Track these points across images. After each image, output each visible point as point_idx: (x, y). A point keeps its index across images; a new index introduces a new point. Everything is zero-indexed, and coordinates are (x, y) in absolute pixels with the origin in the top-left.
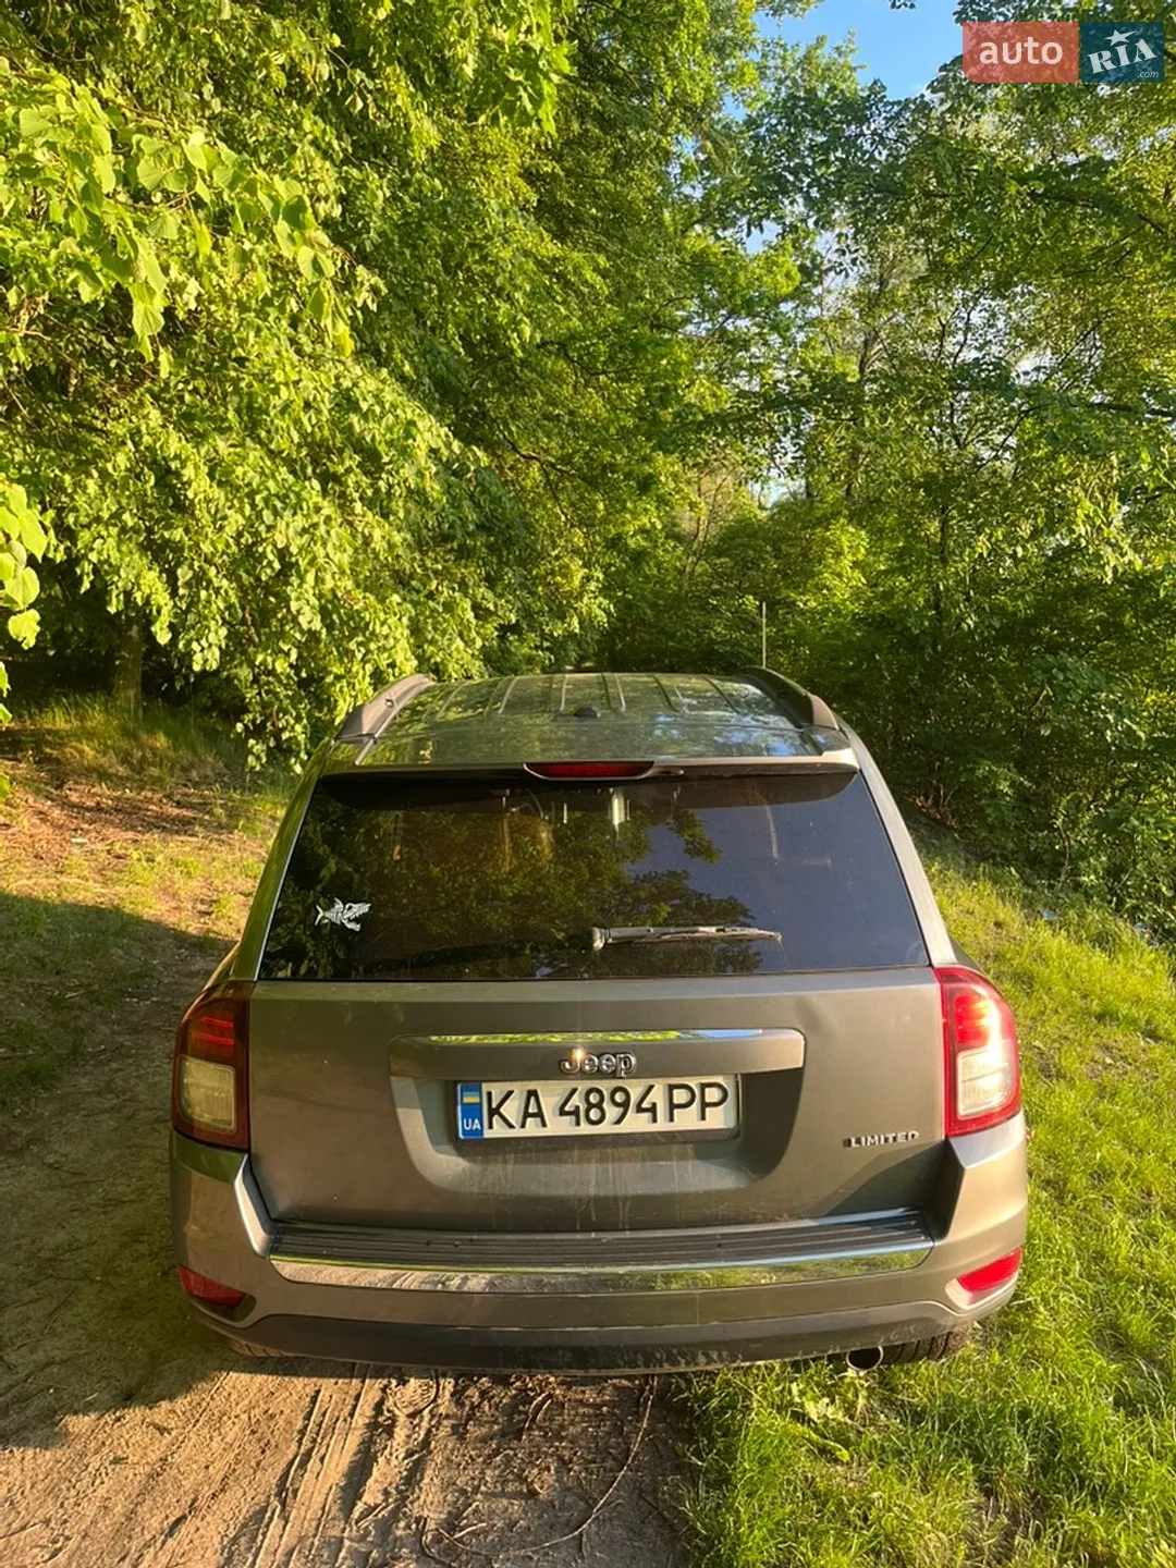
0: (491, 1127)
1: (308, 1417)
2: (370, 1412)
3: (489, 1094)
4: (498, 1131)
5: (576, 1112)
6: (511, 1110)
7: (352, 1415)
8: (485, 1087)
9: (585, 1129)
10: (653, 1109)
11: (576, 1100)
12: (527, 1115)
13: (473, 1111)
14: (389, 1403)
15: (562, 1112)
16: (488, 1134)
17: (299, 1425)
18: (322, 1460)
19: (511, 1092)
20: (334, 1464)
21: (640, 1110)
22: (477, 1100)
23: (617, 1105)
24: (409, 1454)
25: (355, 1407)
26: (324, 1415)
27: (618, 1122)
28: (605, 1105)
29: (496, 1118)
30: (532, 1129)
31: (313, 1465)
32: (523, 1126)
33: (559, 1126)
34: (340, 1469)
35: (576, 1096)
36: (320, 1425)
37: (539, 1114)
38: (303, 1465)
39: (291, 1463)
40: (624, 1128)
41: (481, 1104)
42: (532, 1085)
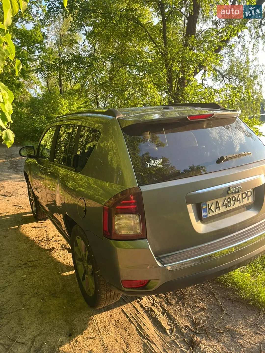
0: (209, 213)
1: (127, 317)
2: (142, 309)
3: (208, 204)
4: (211, 214)
5: (226, 205)
6: (213, 208)
7: (138, 311)
8: (207, 203)
9: (228, 209)
10: (240, 200)
11: (226, 202)
12: (216, 208)
13: (205, 210)
14: (144, 305)
15: (223, 205)
16: (209, 216)
17: (128, 320)
18: (144, 325)
19: (213, 203)
20: (148, 325)
21: (237, 201)
22: (205, 207)
23: (233, 201)
24: (163, 314)
25: (136, 310)
26: (131, 314)
27: (234, 205)
28: (231, 202)
29: (210, 211)
30: (218, 212)
31: (143, 327)
32: (216, 211)
33: (223, 209)
34: (151, 325)
35: (226, 201)
36: (133, 317)
37: (219, 207)
38: (141, 328)
39: (137, 330)
40: (235, 206)
41: (206, 208)
42: (217, 200)
